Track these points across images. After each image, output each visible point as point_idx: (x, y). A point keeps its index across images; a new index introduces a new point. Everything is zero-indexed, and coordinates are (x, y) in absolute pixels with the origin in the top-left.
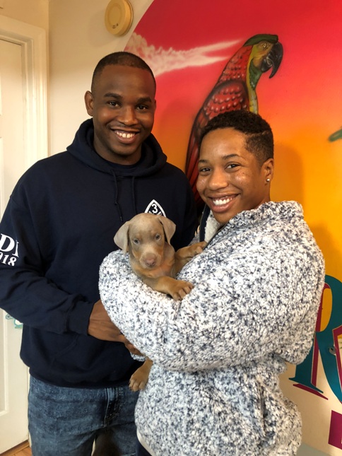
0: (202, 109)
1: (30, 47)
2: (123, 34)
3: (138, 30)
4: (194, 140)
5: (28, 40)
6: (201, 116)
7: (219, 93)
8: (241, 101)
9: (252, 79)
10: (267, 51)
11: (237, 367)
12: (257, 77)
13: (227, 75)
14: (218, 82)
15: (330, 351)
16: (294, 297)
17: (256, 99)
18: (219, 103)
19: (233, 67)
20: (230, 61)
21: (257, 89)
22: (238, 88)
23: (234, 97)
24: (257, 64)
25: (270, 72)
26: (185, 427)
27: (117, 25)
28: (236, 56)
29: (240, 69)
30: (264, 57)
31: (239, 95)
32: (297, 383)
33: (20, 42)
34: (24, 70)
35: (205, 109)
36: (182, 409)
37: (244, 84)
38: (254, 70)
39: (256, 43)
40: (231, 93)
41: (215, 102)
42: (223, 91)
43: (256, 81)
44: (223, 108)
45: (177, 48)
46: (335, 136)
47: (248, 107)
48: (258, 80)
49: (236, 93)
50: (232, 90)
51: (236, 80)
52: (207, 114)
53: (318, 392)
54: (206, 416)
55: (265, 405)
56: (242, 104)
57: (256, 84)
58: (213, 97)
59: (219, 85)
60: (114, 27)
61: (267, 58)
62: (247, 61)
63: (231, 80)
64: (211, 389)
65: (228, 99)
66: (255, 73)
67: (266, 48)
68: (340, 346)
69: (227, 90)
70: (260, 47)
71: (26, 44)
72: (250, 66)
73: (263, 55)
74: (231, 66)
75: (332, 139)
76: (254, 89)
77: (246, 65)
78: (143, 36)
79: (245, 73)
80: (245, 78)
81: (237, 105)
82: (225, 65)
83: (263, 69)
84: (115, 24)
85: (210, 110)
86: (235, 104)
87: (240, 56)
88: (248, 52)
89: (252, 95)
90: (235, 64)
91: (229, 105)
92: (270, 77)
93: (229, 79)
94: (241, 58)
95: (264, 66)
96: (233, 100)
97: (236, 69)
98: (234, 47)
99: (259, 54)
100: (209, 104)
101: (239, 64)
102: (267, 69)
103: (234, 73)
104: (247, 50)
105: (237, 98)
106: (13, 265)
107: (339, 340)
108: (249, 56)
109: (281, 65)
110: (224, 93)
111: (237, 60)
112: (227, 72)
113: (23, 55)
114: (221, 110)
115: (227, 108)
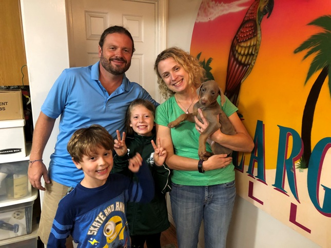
0: (235, 37)
1: (158, 4)
4: (231, 53)
5: (157, 1)
6: (235, 40)
8: (254, 31)
9: (259, 19)
10: (266, 3)
12: (261, 18)
13: (247, 17)
14: (243, 21)
15: (292, 171)
17: (261, 30)
18: (244, 33)
20: (249, 9)
22: (252, 24)
23: (250, 29)
24: (261, 10)
25: (267, 15)
28: (252, 6)
30: (265, 6)
31: (253, 28)
32: (276, 187)
34: (155, 17)
35: (237, 36)
37: (255, 21)
38: (260, 14)
40: (249, 27)
41: (241, 32)
42: (245, 26)
43: (261, 20)
44: (245, 35)
45: (225, 2)
46: (297, 50)
47: (257, 34)
49: (251, 27)
50: (250, 25)
51: (251, 19)
53: (284, 192)
56: (254, 33)
57: (261, 22)
58: (241, 30)
59: (244, 23)
61: (267, 7)
62: (257, 9)
65: (248, 30)
66: (261, 16)
68: (296, 167)
69: (247, 26)
70: (263, 1)
71: (156, 3)
74: (250, 11)
75: (295, 52)
76: (260, 24)
77: (257, 11)
79: (256, 16)
80: (256, 19)
82: (247, 11)
87: (254, 6)
90: (252, 10)
91: (248, 34)
92: (268, 18)
95: (265, 12)
96: (250, 31)
97: (252, 13)
98: (251, 1)
100: (239, 33)
102: (266, 13)
103: (251, 15)
104: (257, 3)
105: (252, 30)
107: (296, 164)
108: (258, 5)
110: (246, 27)
112: (248, 15)
113: (155, 9)
114: (244, 37)
115: (247, 36)
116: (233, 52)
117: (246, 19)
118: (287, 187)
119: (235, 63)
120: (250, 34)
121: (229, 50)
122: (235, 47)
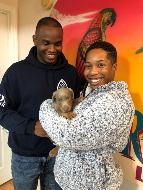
0: (82, 41)
1: (10, 15)
2: (49, 9)
3: (55, 7)
4: (79, 54)
5: (9, 12)
6: (82, 44)
7: (90, 34)
8: (99, 37)
9: (103, 28)
10: (110, 15)
11: (94, 151)
12: (106, 27)
13: (93, 26)
14: (89, 29)
15: (136, 141)
16: (120, 122)
17: (105, 36)
18: (90, 38)
19: (95, 23)
20: (94, 20)
21: (105, 32)
22: (98, 32)
23: (96, 36)
24: (105, 21)
25: (111, 24)
26: (72, 174)
27: (46, 5)
28: (97, 18)
29: (98, 23)
30: (108, 18)
31: (98, 35)
32: (122, 154)
33: (6, 13)
34: (8, 25)
35: (84, 41)
36: (71, 167)
37: (100, 30)
38: (104, 24)
39: (105, 12)
40: (95, 34)
41: (88, 38)
42: (91, 33)
43: (105, 29)
44: (91, 40)
45: (72, 15)
46: (139, 51)
47: (102, 39)
48: (106, 28)
49: (97, 34)
50: (95, 33)
52: (85, 43)
53: (131, 158)
54: (81, 170)
55: (106, 167)
56: (99, 38)
57: (105, 30)
58: (87, 36)
59: (89, 31)
60: (45, 6)
61: (110, 18)
62: (101, 20)
63: (95, 28)
64: (83, 159)
65: (93, 36)
66: (105, 25)
67: (109, 14)
68: (140, 139)
69: (93, 33)
70: (107, 14)
71: (8, 14)
72: (103, 22)
73: (108, 17)
74: (94, 22)
75: (137, 53)
76: (104, 32)
77: (101, 22)
78: (57, 10)
79: (101, 25)
80: (101, 27)
81: (97, 39)
82: (92, 22)
83: (108, 24)
84: (45, 5)
85: (86, 41)
86: (96, 38)
87: (98, 18)
88: (102, 16)
89: (103, 34)
90: (96, 21)
91: (94, 39)
92: (111, 27)
93: (94, 28)
94: (99, 19)
95: (108, 22)
96: (95, 37)
97: (96, 23)
98: (96, 14)
99: (106, 17)
100: (85, 39)
101: (98, 21)
102: (110, 23)
103: (96, 25)
104: (101, 15)
106: (3, 106)
107: (140, 137)
108: (102, 18)
109: (116, 21)
110: (92, 34)
111: (97, 20)
112: (93, 25)
113: (7, 19)
114: (90, 41)
115: (93, 40)
116: (81, 53)
117: (92, 28)
118: (133, 154)
119: (83, 61)
120: (96, 39)
121: (77, 51)
122: (83, 49)
